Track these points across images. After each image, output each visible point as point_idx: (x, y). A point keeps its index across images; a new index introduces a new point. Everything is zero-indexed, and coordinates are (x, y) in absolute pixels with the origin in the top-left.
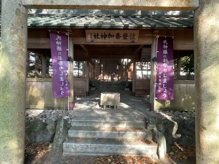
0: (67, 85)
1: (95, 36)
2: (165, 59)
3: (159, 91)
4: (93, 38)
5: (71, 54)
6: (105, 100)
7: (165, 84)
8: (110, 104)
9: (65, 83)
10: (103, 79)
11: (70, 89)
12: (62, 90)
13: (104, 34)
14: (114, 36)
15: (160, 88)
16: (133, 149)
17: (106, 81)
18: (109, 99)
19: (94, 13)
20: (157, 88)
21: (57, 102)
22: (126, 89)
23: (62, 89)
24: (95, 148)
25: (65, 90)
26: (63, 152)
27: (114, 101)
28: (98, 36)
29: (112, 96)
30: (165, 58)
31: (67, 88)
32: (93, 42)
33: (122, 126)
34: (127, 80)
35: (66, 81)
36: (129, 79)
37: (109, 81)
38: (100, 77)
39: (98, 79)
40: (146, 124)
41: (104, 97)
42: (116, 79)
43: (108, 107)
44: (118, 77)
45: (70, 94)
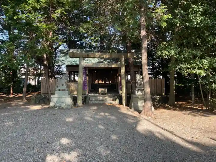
5: (87, 73)
6: (101, 91)
8: (103, 93)
10: (99, 83)
11: (87, 86)
16: (109, 102)
18: (102, 91)
20: (120, 86)
24: (98, 102)
26: (89, 103)
27: (104, 91)
29: (103, 89)
33: (106, 98)
38: (96, 81)
39: (95, 83)
40: (114, 97)
41: (100, 90)
42: (107, 83)
43: (102, 94)
44: (109, 82)
45: (87, 89)
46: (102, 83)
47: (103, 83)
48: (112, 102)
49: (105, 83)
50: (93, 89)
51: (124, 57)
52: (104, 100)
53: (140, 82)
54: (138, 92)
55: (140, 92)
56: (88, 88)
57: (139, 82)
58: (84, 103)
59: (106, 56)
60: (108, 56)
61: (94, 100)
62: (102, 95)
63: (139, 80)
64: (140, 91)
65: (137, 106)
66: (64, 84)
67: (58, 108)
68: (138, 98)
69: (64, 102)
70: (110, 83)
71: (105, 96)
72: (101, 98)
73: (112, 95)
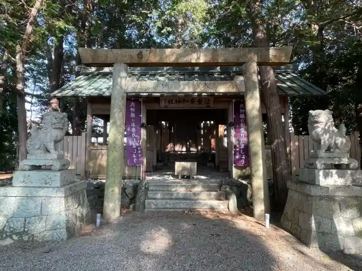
0: (139, 152)
1: (169, 102)
2: (242, 124)
3: (237, 157)
4: (167, 104)
6: (180, 169)
7: (243, 149)
8: (186, 173)
9: (137, 150)
10: (174, 151)
11: (142, 156)
12: (134, 158)
13: (178, 100)
14: (188, 101)
15: (238, 153)
16: (206, 204)
17: (179, 153)
18: (184, 169)
19: (165, 69)
20: (235, 154)
21: (129, 170)
22: (209, 164)
23: (134, 156)
24: (174, 204)
25: (138, 158)
26: (144, 208)
27: (190, 170)
28: (172, 101)
29: (187, 165)
30: (242, 122)
31: (140, 155)
32: (167, 107)
33: (198, 189)
34: (210, 151)
35: (139, 148)
36: (214, 150)
37: (183, 153)
38: (170, 147)
39: (167, 150)
40: (220, 187)
41: (179, 165)
42: (193, 149)
43: (183, 177)
44: (197, 147)
45: (143, 162)
46: (182, 151)
47: (184, 149)
48: (215, 203)
49: (188, 150)
50: (161, 164)
51: (256, 58)
52: (193, 197)
53: (331, 137)
54: (326, 176)
55: (335, 177)
56: (145, 161)
57: (325, 138)
58: (131, 206)
59: (198, 58)
60: (206, 56)
61: (159, 196)
62: (184, 182)
63: (326, 131)
64: (334, 171)
65: (334, 233)
66: (51, 146)
67: (15, 237)
68: (331, 199)
69: (41, 215)
70: (198, 150)
71: (194, 186)
72: (182, 190)
73: (214, 182)
